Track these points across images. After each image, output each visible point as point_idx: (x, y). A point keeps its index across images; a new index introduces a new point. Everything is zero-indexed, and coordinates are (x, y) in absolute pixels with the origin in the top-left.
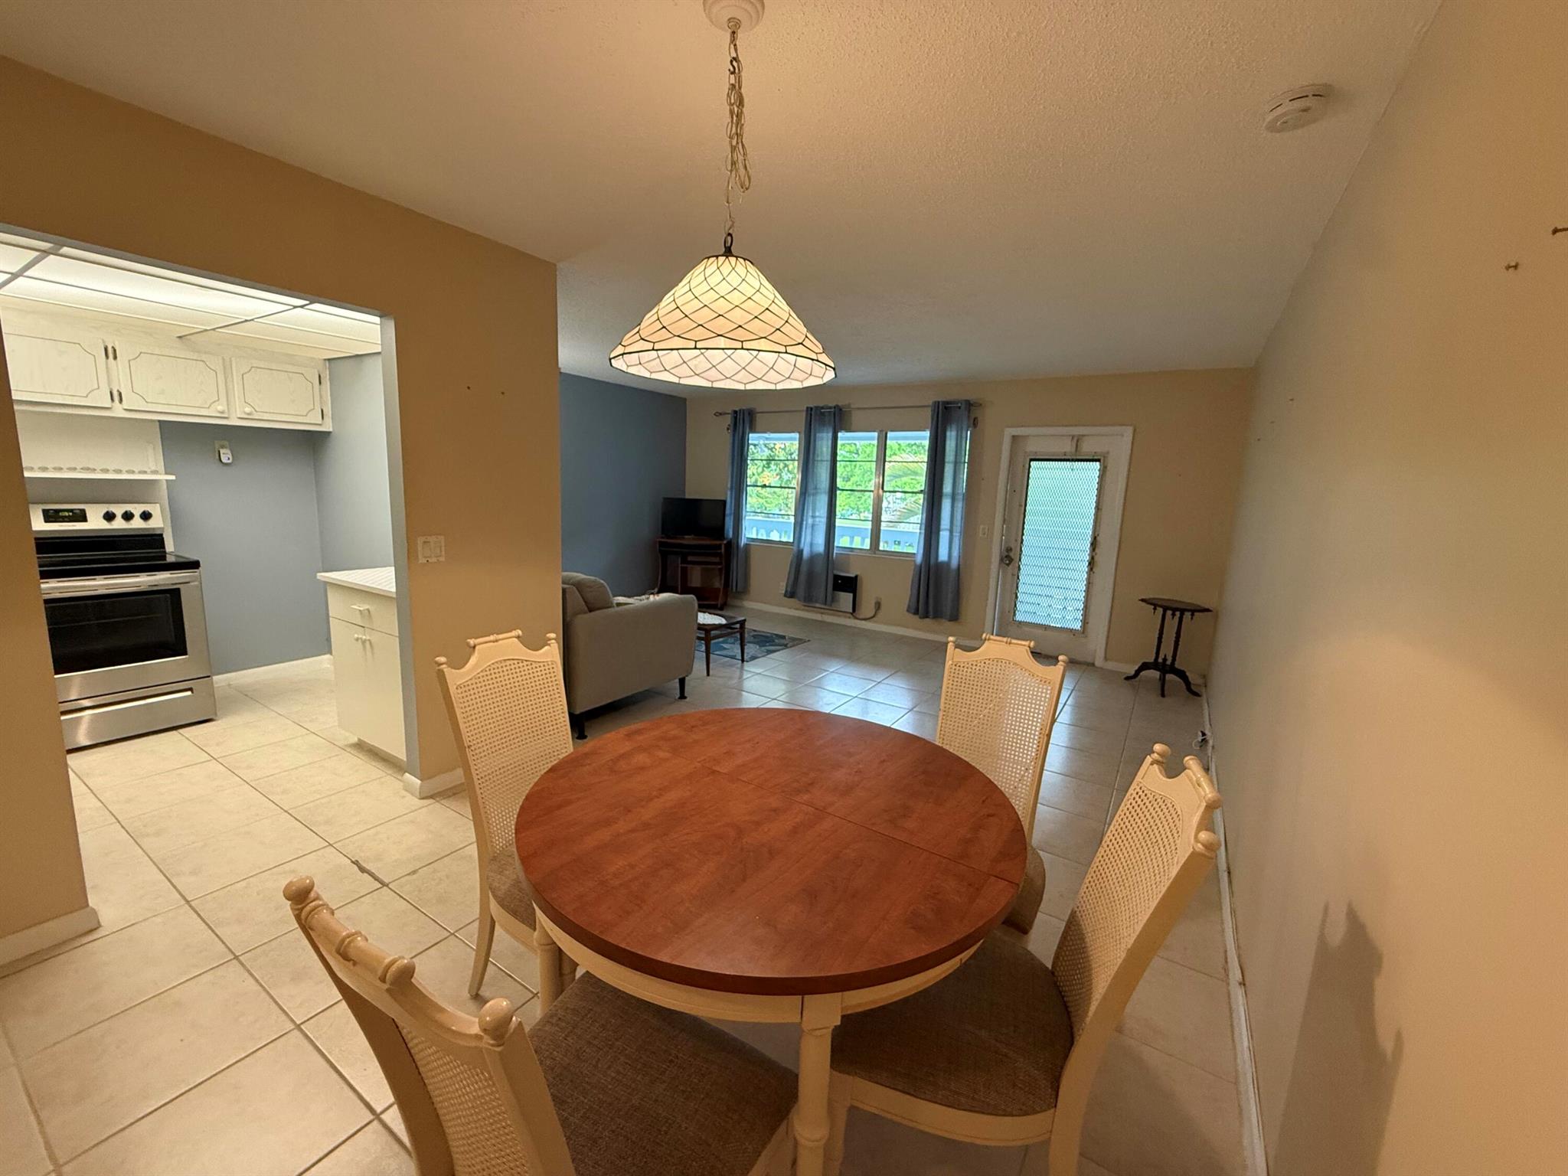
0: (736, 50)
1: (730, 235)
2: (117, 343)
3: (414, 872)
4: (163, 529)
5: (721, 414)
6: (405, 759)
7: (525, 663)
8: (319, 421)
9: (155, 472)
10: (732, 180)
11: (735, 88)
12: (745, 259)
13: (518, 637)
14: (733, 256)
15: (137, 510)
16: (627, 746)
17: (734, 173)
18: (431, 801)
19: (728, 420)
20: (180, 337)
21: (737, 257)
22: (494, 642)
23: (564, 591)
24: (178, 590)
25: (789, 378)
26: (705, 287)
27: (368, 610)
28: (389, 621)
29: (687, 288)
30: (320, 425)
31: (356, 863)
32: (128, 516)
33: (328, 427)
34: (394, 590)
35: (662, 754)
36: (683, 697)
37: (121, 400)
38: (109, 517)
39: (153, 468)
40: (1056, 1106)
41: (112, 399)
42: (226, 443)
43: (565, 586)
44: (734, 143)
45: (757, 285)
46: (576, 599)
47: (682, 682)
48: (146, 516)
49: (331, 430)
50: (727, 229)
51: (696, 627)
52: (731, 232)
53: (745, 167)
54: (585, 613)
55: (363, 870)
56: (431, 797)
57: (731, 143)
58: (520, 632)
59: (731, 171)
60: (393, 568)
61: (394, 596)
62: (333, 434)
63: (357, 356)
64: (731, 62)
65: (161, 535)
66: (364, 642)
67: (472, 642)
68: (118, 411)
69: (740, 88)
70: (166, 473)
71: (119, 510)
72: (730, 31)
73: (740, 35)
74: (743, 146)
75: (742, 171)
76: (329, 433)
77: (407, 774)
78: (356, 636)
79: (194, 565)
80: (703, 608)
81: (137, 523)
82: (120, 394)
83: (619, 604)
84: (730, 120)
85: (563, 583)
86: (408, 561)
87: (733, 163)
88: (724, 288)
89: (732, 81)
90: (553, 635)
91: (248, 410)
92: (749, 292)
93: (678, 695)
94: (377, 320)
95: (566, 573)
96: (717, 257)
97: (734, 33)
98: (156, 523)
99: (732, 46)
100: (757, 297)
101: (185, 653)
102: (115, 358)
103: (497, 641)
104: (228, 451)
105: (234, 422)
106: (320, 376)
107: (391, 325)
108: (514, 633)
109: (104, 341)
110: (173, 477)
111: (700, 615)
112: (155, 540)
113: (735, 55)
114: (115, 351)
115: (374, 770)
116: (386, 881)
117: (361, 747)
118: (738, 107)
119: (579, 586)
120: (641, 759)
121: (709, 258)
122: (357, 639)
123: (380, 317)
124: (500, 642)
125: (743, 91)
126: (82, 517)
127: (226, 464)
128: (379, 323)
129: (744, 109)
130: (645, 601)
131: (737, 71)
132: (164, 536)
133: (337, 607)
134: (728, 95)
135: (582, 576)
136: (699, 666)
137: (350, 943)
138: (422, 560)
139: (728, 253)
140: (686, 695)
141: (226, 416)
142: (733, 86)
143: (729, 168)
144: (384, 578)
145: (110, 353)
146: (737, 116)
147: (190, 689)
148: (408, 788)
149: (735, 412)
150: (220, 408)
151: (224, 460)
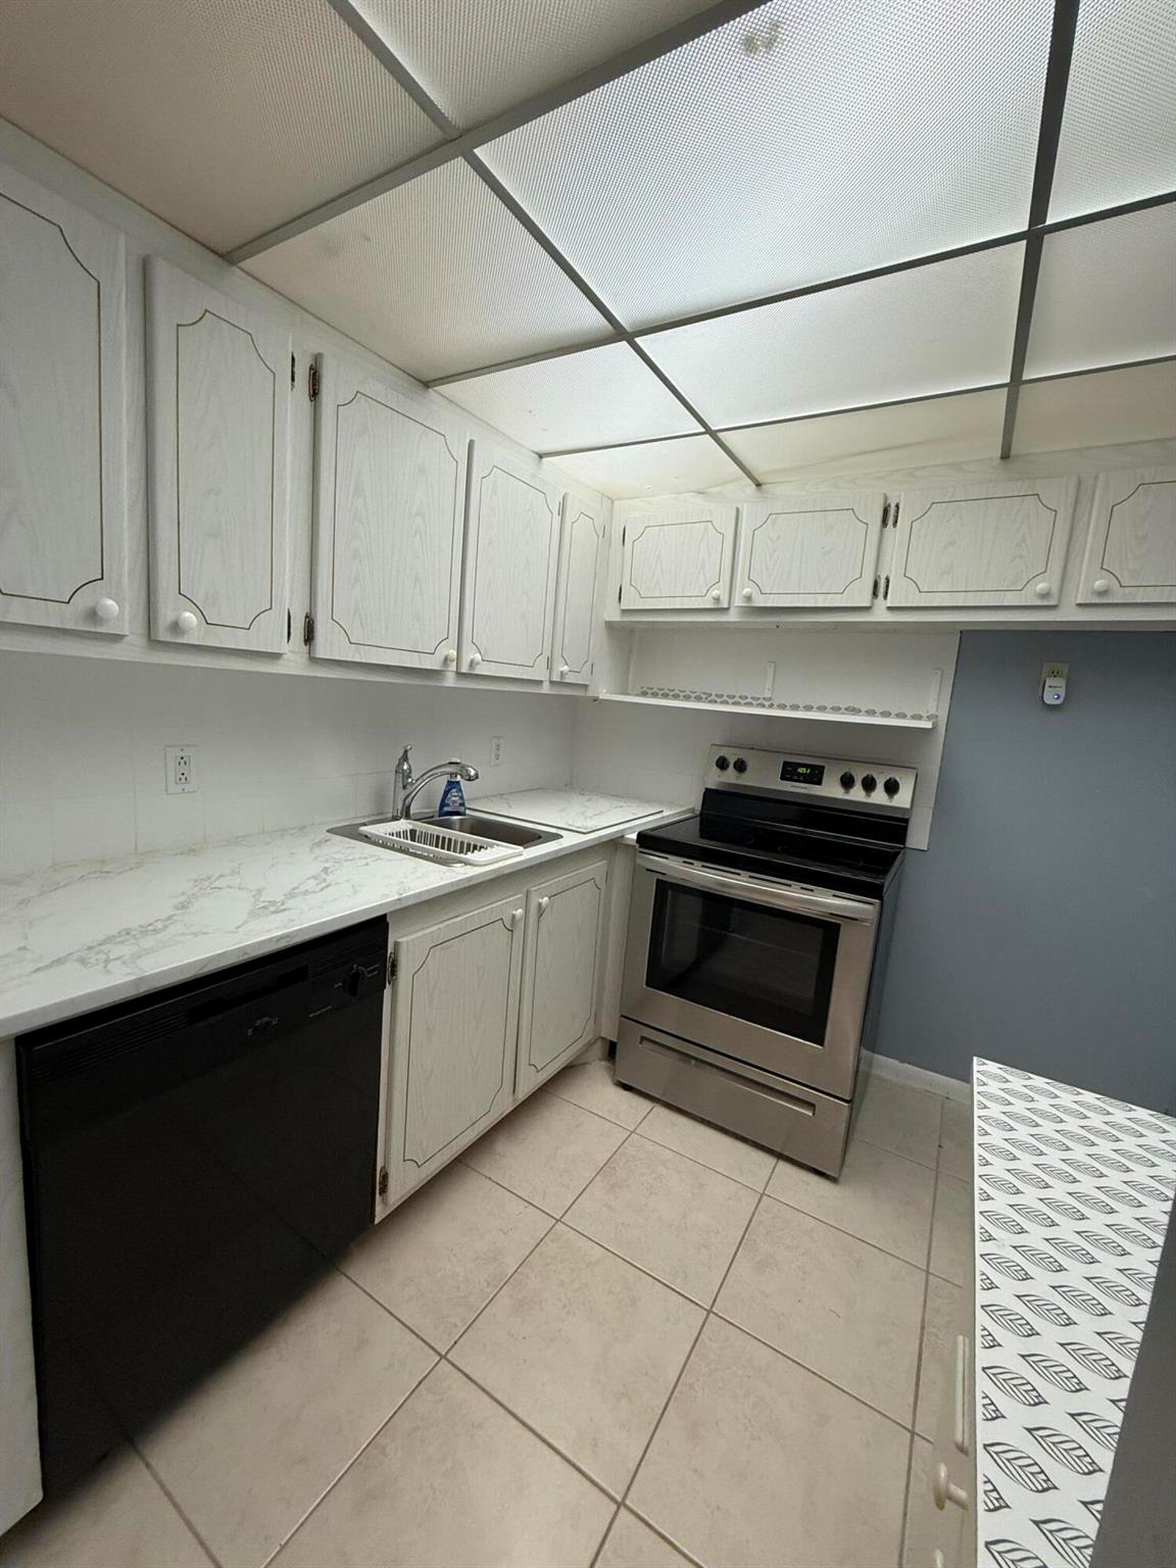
2: (902, 497)
4: (910, 811)
9: (936, 717)
15: (881, 775)
20: (1006, 456)
24: (839, 926)
32: (869, 785)
38: (846, 781)
41: (875, 594)
42: (1060, 667)
48: (892, 788)
65: (906, 821)
68: (880, 615)
71: (859, 773)
81: (879, 797)
91: (1101, 585)
98: (903, 799)
102: (896, 521)
104: (1061, 683)
105: (1069, 614)
109: (886, 498)
112: (897, 827)
127: (1052, 707)
141: (1052, 603)
145: (888, 516)
147: (812, 1106)
150: (1042, 587)
151: (1050, 698)
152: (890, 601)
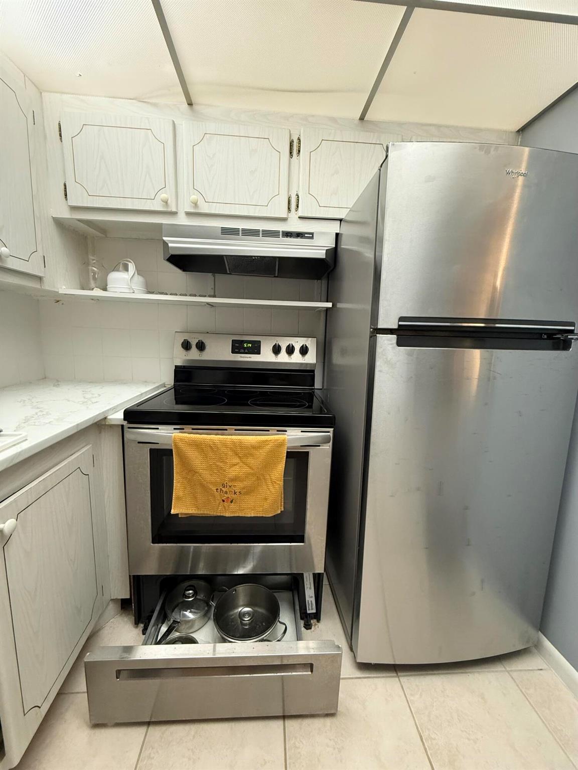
2: (302, 134)
4: (315, 364)
20: (362, 118)
24: (308, 453)
32: (290, 350)
37: (297, 207)
38: (277, 350)
41: (290, 207)
48: (304, 351)
65: (313, 371)
70: (327, 301)
71: (284, 343)
81: (296, 358)
82: (297, 199)
98: (311, 358)
102: (299, 152)
109: (291, 132)
110: (331, 305)
114: (299, 144)
132: (315, 373)
145: (294, 148)
152: (300, 213)
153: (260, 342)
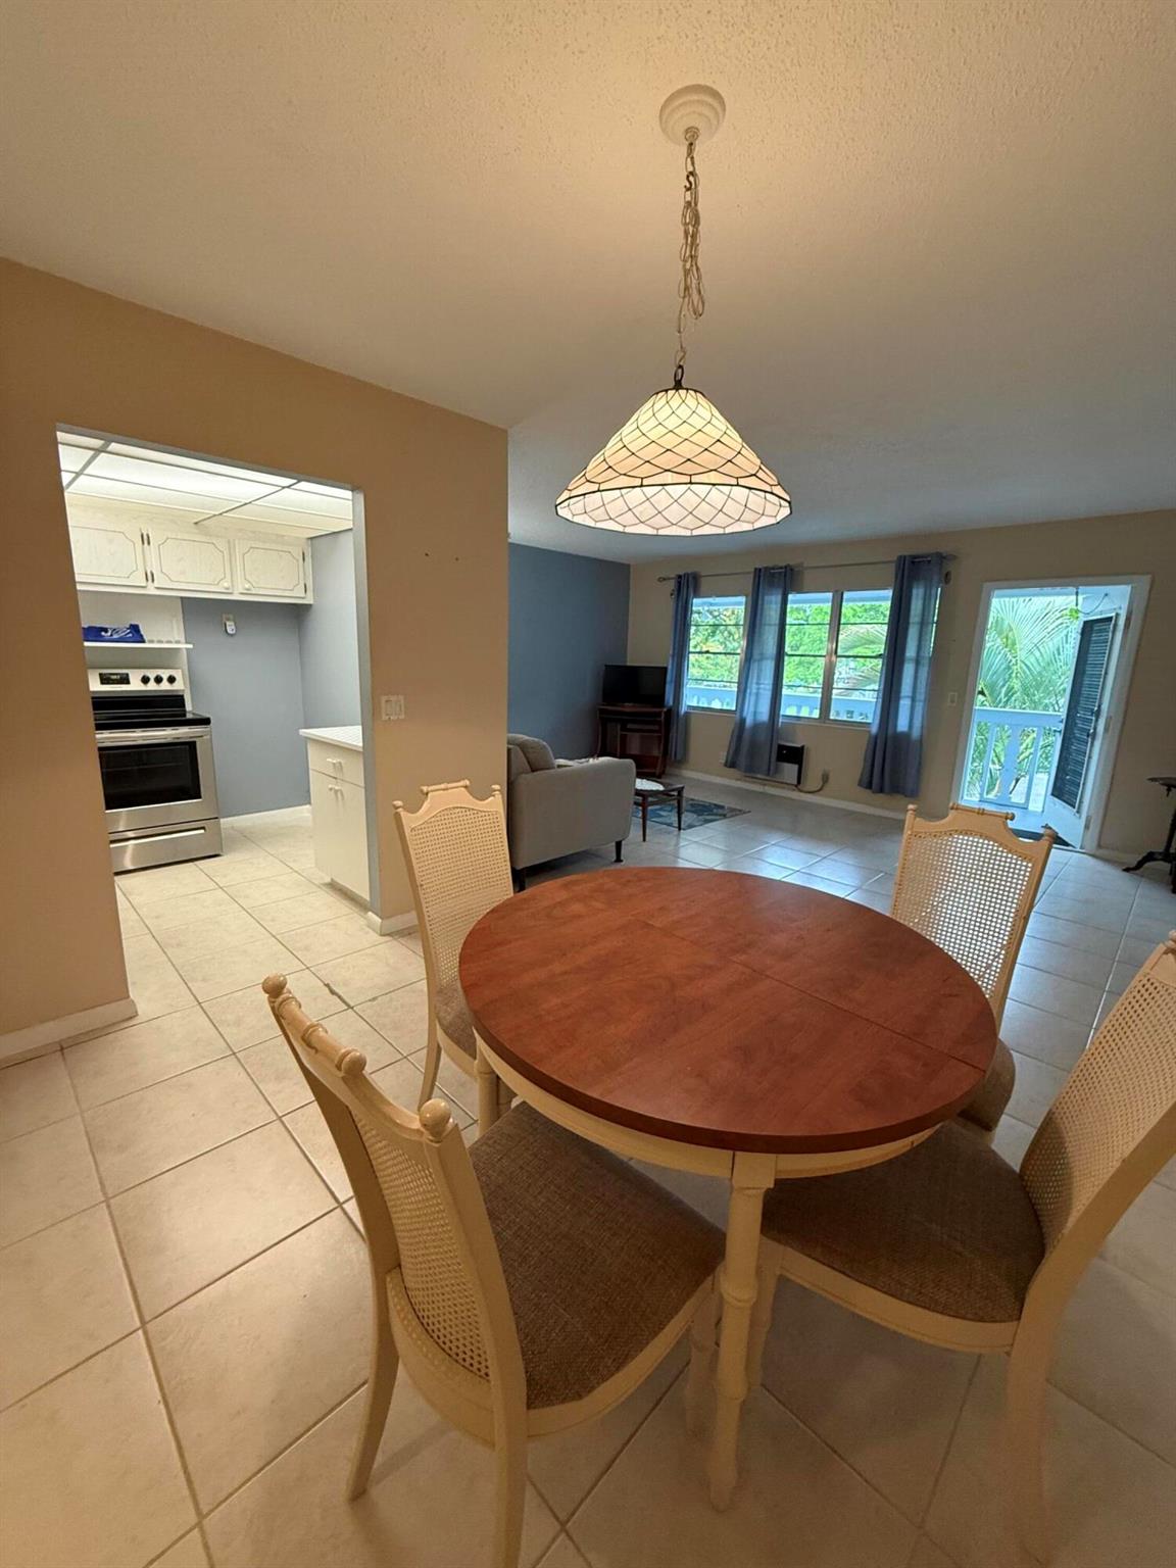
0: (693, 164)
1: (681, 367)
2: (150, 530)
3: (374, 999)
4: (183, 691)
5: (664, 579)
6: (368, 899)
7: (471, 812)
8: (303, 595)
9: (178, 642)
10: (685, 306)
11: (691, 206)
12: (696, 391)
13: (466, 787)
14: (683, 388)
15: (165, 674)
16: (564, 895)
17: (686, 299)
18: (387, 938)
19: (671, 585)
20: (196, 523)
21: (687, 389)
22: (444, 790)
23: (509, 750)
24: (195, 742)
25: (739, 520)
26: (653, 422)
27: (340, 763)
28: (356, 772)
29: (635, 426)
30: (303, 598)
31: (327, 985)
32: (158, 680)
33: (309, 600)
34: (361, 744)
35: (598, 905)
36: (619, 860)
37: (153, 580)
38: (145, 680)
39: (177, 639)
40: (1019, 1319)
41: (147, 579)
42: (231, 617)
43: (510, 746)
44: (688, 266)
45: (708, 416)
46: (520, 760)
47: (619, 845)
48: (172, 680)
49: (311, 602)
50: (678, 359)
51: (633, 792)
52: (681, 364)
53: (699, 292)
54: (527, 773)
55: (333, 992)
56: (388, 935)
57: (684, 266)
58: (467, 782)
59: (684, 297)
60: (360, 727)
61: (361, 750)
62: (314, 608)
63: (334, 533)
64: (688, 177)
65: (183, 696)
66: (336, 791)
67: (425, 789)
68: (151, 590)
69: (696, 205)
70: (187, 643)
71: (152, 674)
72: (687, 143)
73: (698, 148)
74: (698, 269)
75: (695, 297)
76: (310, 605)
77: (370, 913)
78: (330, 786)
79: (206, 721)
80: (640, 775)
81: (165, 686)
82: (153, 575)
83: (559, 766)
84: (684, 241)
85: (509, 743)
86: (372, 718)
87: (687, 288)
88: (672, 423)
89: (688, 199)
90: (497, 787)
91: (247, 586)
92: (699, 424)
93: (615, 858)
94: (348, 494)
95: (510, 735)
96: (666, 391)
97: (691, 144)
98: (178, 686)
99: (689, 160)
100: (708, 429)
101: (200, 797)
102: (149, 543)
103: (446, 789)
104: (232, 623)
105: (236, 597)
106: (303, 554)
107: (361, 498)
108: (462, 783)
109: (140, 530)
110: (190, 646)
111: (638, 781)
112: (177, 700)
113: (691, 169)
114: (148, 537)
115: (343, 907)
116: (352, 1004)
117: (334, 887)
118: (694, 226)
119: (523, 746)
120: (577, 908)
121: (657, 393)
122: (331, 789)
123: (352, 491)
124: (450, 791)
125: (699, 207)
126: (125, 680)
127: (232, 635)
128: (351, 498)
129: (700, 228)
130: (585, 764)
131: (693, 186)
132: (185, 697)
133: (317, 760)
134: (684, 216)
135: (526, 738)
136: (635, 832)
137: (314, 1031)
138: (385, 717)
139: (678, 386)
140: (622, 858)
141: (230, 591)
142: (689, 203)
143: (682, 295)
144: (353, 735)
145: (145, 539)
146: (692, 237)
147: (203, 828)
148: (370, 925)
149: (680, 577)
150: (226, 585)
151: (229, 631)
152: (156, 584)
153: (127, 675)
